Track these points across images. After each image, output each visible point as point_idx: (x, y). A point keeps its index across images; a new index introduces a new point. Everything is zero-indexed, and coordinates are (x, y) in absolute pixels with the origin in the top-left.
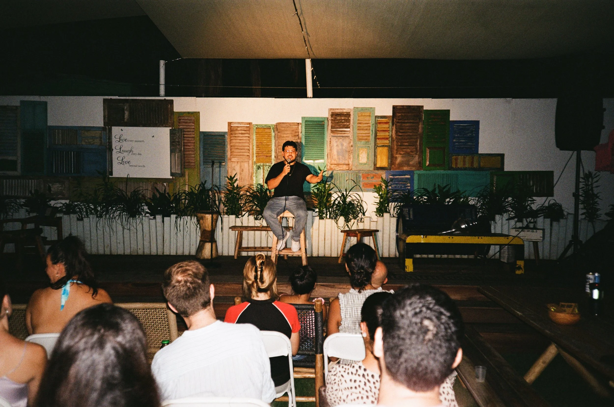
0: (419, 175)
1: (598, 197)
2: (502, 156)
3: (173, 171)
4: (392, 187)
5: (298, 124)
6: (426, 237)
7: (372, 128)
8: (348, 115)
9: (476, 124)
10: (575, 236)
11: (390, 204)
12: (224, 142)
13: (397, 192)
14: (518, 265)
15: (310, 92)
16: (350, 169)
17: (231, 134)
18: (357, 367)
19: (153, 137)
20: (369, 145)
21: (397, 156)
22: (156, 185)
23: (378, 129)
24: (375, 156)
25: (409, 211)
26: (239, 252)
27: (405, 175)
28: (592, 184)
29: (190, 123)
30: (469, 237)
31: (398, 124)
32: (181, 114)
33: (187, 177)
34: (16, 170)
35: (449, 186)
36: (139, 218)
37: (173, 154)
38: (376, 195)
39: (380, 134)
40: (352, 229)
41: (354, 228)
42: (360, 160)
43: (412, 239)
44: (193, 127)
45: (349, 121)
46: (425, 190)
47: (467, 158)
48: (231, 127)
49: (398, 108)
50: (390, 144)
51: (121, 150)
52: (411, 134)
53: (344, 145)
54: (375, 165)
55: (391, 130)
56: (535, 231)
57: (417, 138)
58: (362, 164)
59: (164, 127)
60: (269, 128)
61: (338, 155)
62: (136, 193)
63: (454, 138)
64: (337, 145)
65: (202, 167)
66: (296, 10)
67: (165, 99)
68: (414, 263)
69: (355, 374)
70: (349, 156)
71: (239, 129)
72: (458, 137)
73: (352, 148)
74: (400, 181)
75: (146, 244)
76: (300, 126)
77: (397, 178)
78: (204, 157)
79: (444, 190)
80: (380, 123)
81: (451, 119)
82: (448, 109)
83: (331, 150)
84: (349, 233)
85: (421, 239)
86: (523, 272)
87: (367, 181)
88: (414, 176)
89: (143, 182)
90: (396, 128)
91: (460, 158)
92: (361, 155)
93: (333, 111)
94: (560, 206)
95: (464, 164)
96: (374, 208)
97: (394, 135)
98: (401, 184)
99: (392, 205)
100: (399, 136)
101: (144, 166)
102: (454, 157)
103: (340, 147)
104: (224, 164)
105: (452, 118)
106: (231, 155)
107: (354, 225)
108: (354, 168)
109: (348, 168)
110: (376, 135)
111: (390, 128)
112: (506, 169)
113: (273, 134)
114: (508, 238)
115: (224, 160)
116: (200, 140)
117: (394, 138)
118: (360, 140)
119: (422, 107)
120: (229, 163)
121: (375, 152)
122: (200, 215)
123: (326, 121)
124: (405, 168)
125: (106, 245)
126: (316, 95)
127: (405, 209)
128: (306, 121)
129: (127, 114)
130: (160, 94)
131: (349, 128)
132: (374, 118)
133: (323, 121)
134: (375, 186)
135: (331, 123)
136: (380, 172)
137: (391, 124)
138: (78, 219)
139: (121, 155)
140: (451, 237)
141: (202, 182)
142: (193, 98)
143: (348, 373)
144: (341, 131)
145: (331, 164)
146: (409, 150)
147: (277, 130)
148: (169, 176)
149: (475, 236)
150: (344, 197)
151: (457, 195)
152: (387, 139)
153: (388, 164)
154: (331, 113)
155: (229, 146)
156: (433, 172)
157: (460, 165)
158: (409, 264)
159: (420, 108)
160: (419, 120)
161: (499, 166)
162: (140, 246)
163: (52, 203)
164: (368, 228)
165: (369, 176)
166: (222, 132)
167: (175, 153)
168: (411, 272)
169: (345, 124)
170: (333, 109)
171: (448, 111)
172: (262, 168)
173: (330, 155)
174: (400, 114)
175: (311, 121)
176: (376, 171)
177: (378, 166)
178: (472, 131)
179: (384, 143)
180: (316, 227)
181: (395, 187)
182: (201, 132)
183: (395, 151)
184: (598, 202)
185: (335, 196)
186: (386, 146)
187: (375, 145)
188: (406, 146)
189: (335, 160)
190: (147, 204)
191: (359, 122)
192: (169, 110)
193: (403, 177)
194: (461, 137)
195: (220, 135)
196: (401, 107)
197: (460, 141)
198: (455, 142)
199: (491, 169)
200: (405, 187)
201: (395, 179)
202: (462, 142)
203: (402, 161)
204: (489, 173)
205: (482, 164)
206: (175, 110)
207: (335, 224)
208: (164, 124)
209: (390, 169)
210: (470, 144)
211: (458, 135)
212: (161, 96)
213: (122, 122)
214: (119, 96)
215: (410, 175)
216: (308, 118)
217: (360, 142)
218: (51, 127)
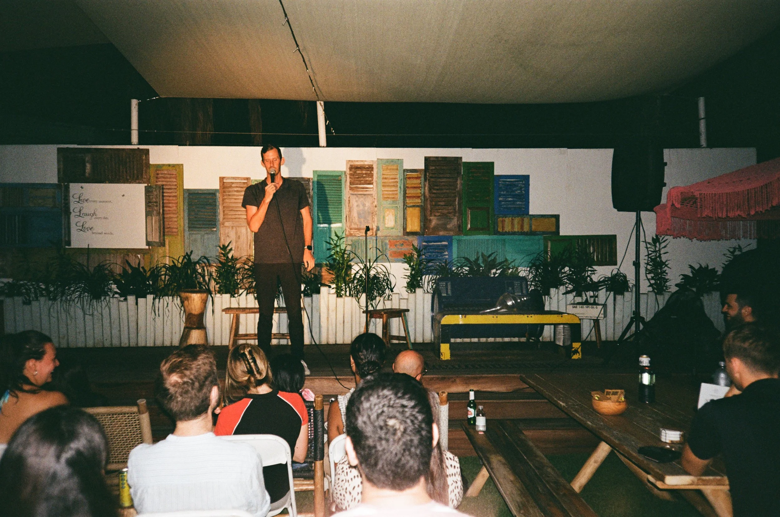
0: (459, 241)
1: (666, 266)
2: (557, 217)
3: (149, 239)
4: (425, 256)
5: (309, 179)
6: (465, 317)
7: (400, 184)
8: (370, 168)
9: (526, 179)
10: (637, 313)
11: (423, 277)
12: (215, 202)
13: (432, 263)
14: (574, 348)
15: (323, 140)
16: (374, 234)
17: (224, 192)
19: (123, 196)
20: (396, 204)
21: (431, 218)
22: (127, 258)
23: (407, 185)
24: (405, 218)
25: (447, 285)
26: (235, 342)
27: (441, 241)
28: (659, 250)
29: (170, 178)
30: (517, 316)
31: (432, 179)
32: (159, 167)
33: (167, 247)
35: (496, 254)
36: (105, 300)
37: (149, 217)
38: (406, 266)
39: (410, 192)
40: (378, 308)
41: (380, 307)
42: (387, 223)
43: (448, 320)
44: (175, 183)
45: (371, 175)
46: (467, 259)
47: (516, 220)
48: (224, 182)
49: (432, 159)
50: (423, 204)
51: (82, 213)
52: (448, 191)
53: (367, 205)
54: (405, 229)
55: (423, 186)
56: (595, 306)
57: (455, 196)
58: (388, 228)
59: (137, 183)
61: (359, 218)
62: (100, 268)
63: (500, 196)
64: (358, 206)
65: (187, 234)
66: (298, 46)
67: (138, 148)
68: (451, 348)
70: (373, 218)
71: (233, 185)
72: (504, 195)
73: (376, 209)
74: (435, 249)
75: (115, 332)
76: (311, 182)
77: (432, 246)
78: (189, 220)
79: (490, 259)
80: (409, 178)
81: (496, 173)
82: (492, 161)
83: (350, 211)
84: (373, 314)
85: (459, 320)
86: (580, 357)
87: (394, 249)
88: (452, 243)
89: (110, 254)
90: (429, 184)
91: (507, 220)
92: (387, 218)
93: (352, 164)
94: (625, 277)
95: (513, 227)
96: (404, 282)
97: (427, 193)
98: (438, 252)
99: (426, 278)
100: (434, 193)
101: (112, 234)
102: (500, 219)
103: (361, 207)
104: (215, 229)
106: (224, 219)
107: (380, 304)
108: (379, 234)
109: (371, 234)
110: (405, 193)
111: (423, 184)
112: (562, 233)
114: (563, 316)
115: (215, 224)
116: (184, 198)
117: (428, 196)
118: (386, 198)
119: (461, 158)
120: (221, 229)
121: (404, 214)
122: (183, 295)
123: (343, 176)
124: (441, 233)
126: (331, 143)
127: (442, 283)
128: (319, 176)
129: (88, 166)
130: (132, 141)
131: (372, 184)
132: (403, 172)
133: (340, 176)
134: (405, 255)
135: (350, 178)
136: (410, 238)
137: (423, 179)
138: (24, 303)
139: (82, 220)
140: (495, 316)
141: (187, 253)
142: (174, 147)
144: (363, 188)
145: (351, 229)
146: (445, 211)
148: (144, 246)
149: (523, 314)
150: (367, 270)
151: (504, 265)
152: (419, 197)
153: (421, 228)
154: (349, 166)
155: (221, 207)
156: (476, 237)
157: (508, 228)
158: (445, 350)
159: (457, 159)
160: (458, 174)
161: (553, 229)
162: (107, 335)
164: (398, 308)
165: (398, 243)
166: (212, 190)
167: (151, 216)
168: (447, 360)
169: (367, 179)
170: (352, 161)
171: (492, 164)
173: (349, 218)
174: (434, 168)
175: (324, 176)
176: (406, 237)
177: (408, 230)
178: (521, 188)
179: (415, 203)
180: (332, 307)
181: (430, 256)
182: (185, 189)
183: (428, 213)
184: (667, 272)
185: (356, 269)
186: (418, 206)
187: (404, 206)
188: (442, 205)
189: (355, 224)
190: (116, 282)
191: (385, 176)
192: (144, 162)
193: (439, 243)
194: (508, 195)
195: (210, 194)
196: (435, 159)
197: (507, 199)
198: (501, 201)
199: (544, 233)
200: (442, 256)
201: (430, 246)
202: (510, 201)
203: (438, 224)
204: (542, 238)
205: (533, 227)
206: (151, 162)
207: (357, 303)
208: (136, 179)
209: (423, 234)
210: (519, 203)
211: (505, 193)
212: (133, 144)
213: (82, 177)
214: (78, 145)
215: (448, 241)
216: (321, 171)
217: (385, 202)
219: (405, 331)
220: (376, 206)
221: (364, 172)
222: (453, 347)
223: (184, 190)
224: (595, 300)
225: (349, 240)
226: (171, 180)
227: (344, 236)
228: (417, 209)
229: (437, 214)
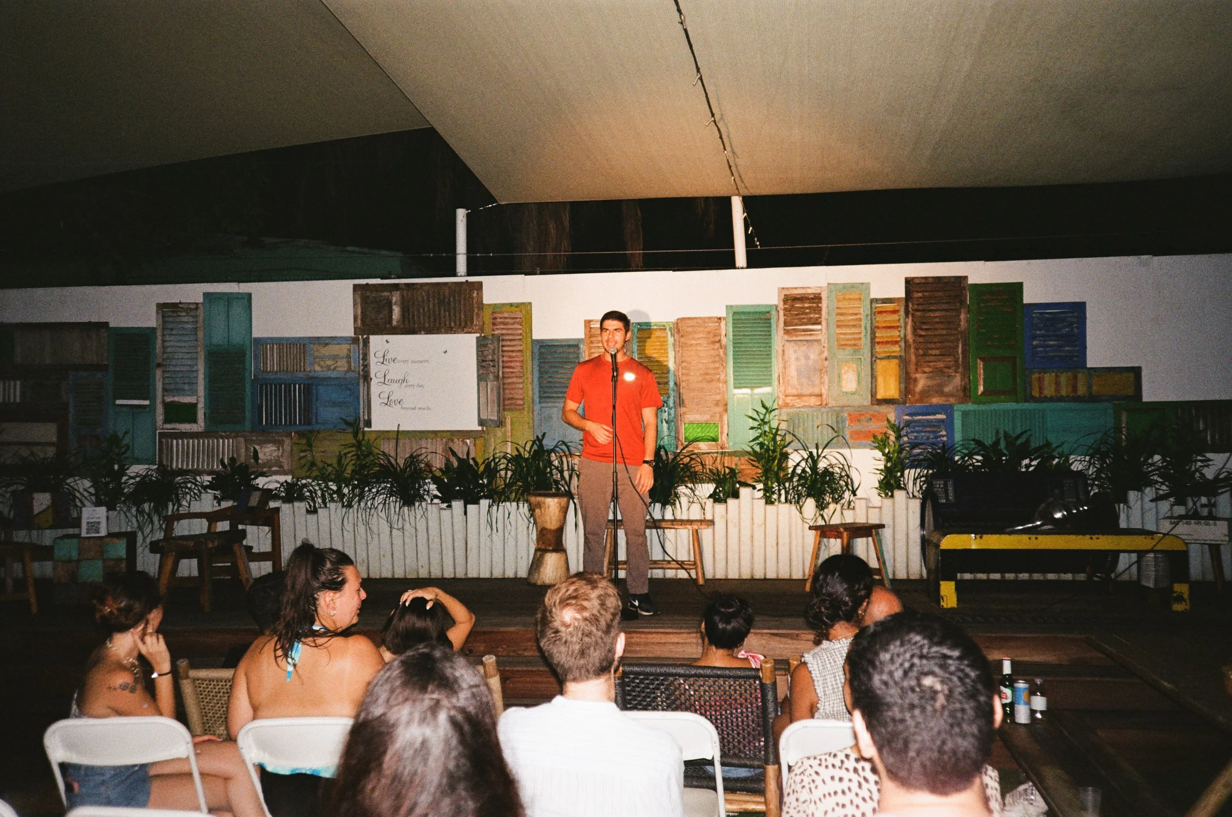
0: (965, 414)
2: (1136, 372)
3: (483, 417)
4: (909, 439)
5: (720, 319)
6: (981, 537)
7: (865, 323)
8: (817, 298)
9: (1078, 309)
11: (907, 472)
13: (920, 449)
14: (1176, 592)
15: (741, 257)
16: (824, 404)
17: (592, 342)
18: (841, 756)
19: (446, 352)
20: (860, 355)
21: (918, 375)
22: (451, 444)
23: (877, 325)
24: (873, 377)
25: (946, 485)
27: (935, 414)
29: (513, 324)
30: (1073, 537)
31: (918, 314)
32: (496, 308)
33: (509, 427)
34: (195, 421)
35: (1028, 433)
36: (420, 507)
37: (483, 384)
38: (878, 454)
39: (881, 335)
40: (832, 522)
41: (836, 520)
42: (844, 385)
43: (951, 542)
44: (520, 332)
45: (818, 310)
46: (978, 443)
48: (591, 328)
49: (916, 281)
51: (387, 379)
52: (944, 332)
53: (811, 358)
54: (873, 394)
55: (903, 325)
56: (1212, 522)
57: (958, 340)
58: (846, 393)
59: (466, 333)
60: (663, 328)
61: (799, 376)
62: (413, 459)
63: (1034, 337)
64: (797, 358)
65: (537, 407)
67: (467, 281)
68: (957, 589)
69: (840, 768)
70: (821, 378)
72: (1043, 336)
73: (826, 363)
74: (926, 427)
75: (435, 556)
76: (723, 323)
77: (919, 421)
78: (541, 387)
79: (1019, 442)
80: (880, 312)
81: (1027, 300)
82: (1019, 281)
83: (784, 367)
84: (825, 531)
85: (971, 542)
86: (1188, 607)
87: (857, 427)
88: (953, 415)
89: (427, 439)
90: (913, 321)
91: (1048, 378)
92: (844, 377)
93: (787, 293)
96: (875, 480)
97: (910, 337)
98: (929, 432)
99: (910, 474)
100: (921, 336)
101: (428, 408)
102: (1036, 376)
103: (803, 361)
105: (1028, 298)
107: (836, 515)
108: (832, 403)
109: (819, 403)
110: (873, 338)
111: (902, 321)
112: (1146, 398)
113: (671, 340)
114: (1152, 539)
116: (533, 353)
117: (911, 341)
118: (842, 346)
119: (965, 278)
121: (872, 369)
122: (533, 499)
123: (774, 313)
124: (935, 400)
126: (754, 261)
127: (938, 483)
128: (735, 313)
129: (396, 311)
130: (458, 271)
131: (820, 323)
132: (868, 302)
133: (768, 312)
134: (875, 437)
135: (785, 315)
136: (884, 409)
137: (902, 313)
138: (308, 512)
139: (386, 389)
140: (1033, 537)
141: (537, 437)
142: (519, 276)
143: (827, 767)
144: (804, 330)
145: (786, 396)
146: (941, 365)
147: (679, 332)
148: (475, 427)
149: (1084, 534)
150: (813, 460)
151: (1045, 452)
152: (897, 342)
153: (901, 392)
154: (783, 297)
156: (994, 406)
157: (1049, 391)
158: (948, 593)
159: (960, 280)
160: (961, 304)
161: (1130, 391)
162: (423, 560)
163: (261, 482)
164: (864, 521)
165: (863, 417)
166: (573, 340)
167: (486, 381)
168: (952, 609)
169: (812, 316)
170: (788, 289)
171: (1020, 285)
173: (783, 378)
174: (920, 295)
175: (743, 313)
176: (876, 407)
177: (879, 397)
178: (1071, 324)
179: (890, 352)
180: (759, 519)
181: (916, 437)
182: (535, 340)
183: (912, 367)
185: (795, 459)
186: (895, 357)
187: (872, 356)
188: (935, 355)
189: (793, 387)
190: (435, 480)
191: (840, 311)
192: (475, 300)
193: (931, 417)
194: (1048, 336)
195: (569, 346)
196: (923, 281)
197: (1047, 343)
198: (1036, 347)
199: (1114, 398)
200: (936, 437)
201: (915, 421)
202: (1051, 346)
203: (928, 386)
204: (1111, 406)
205: (1095, 388)
206: (485, 302)
207: (798, 513)
208: (465, 327)
209: (905, 403)
210: (1067, 348)
211: (1043, 332)
212: (459, 274)
213: (388, 326)
214: (382, 278)
215: (946, 413)
216: (737, 306)
217: (841, 351)
218: (258, 341)
219: (878, 559)
220: (826, 359)
222: (961, 587)
223: (533, 341)
224: (1210, 512)
225: (784, 414)
226: (514, 327)
227: (775, 406)
228: (895, 362)
229: (927, 370)
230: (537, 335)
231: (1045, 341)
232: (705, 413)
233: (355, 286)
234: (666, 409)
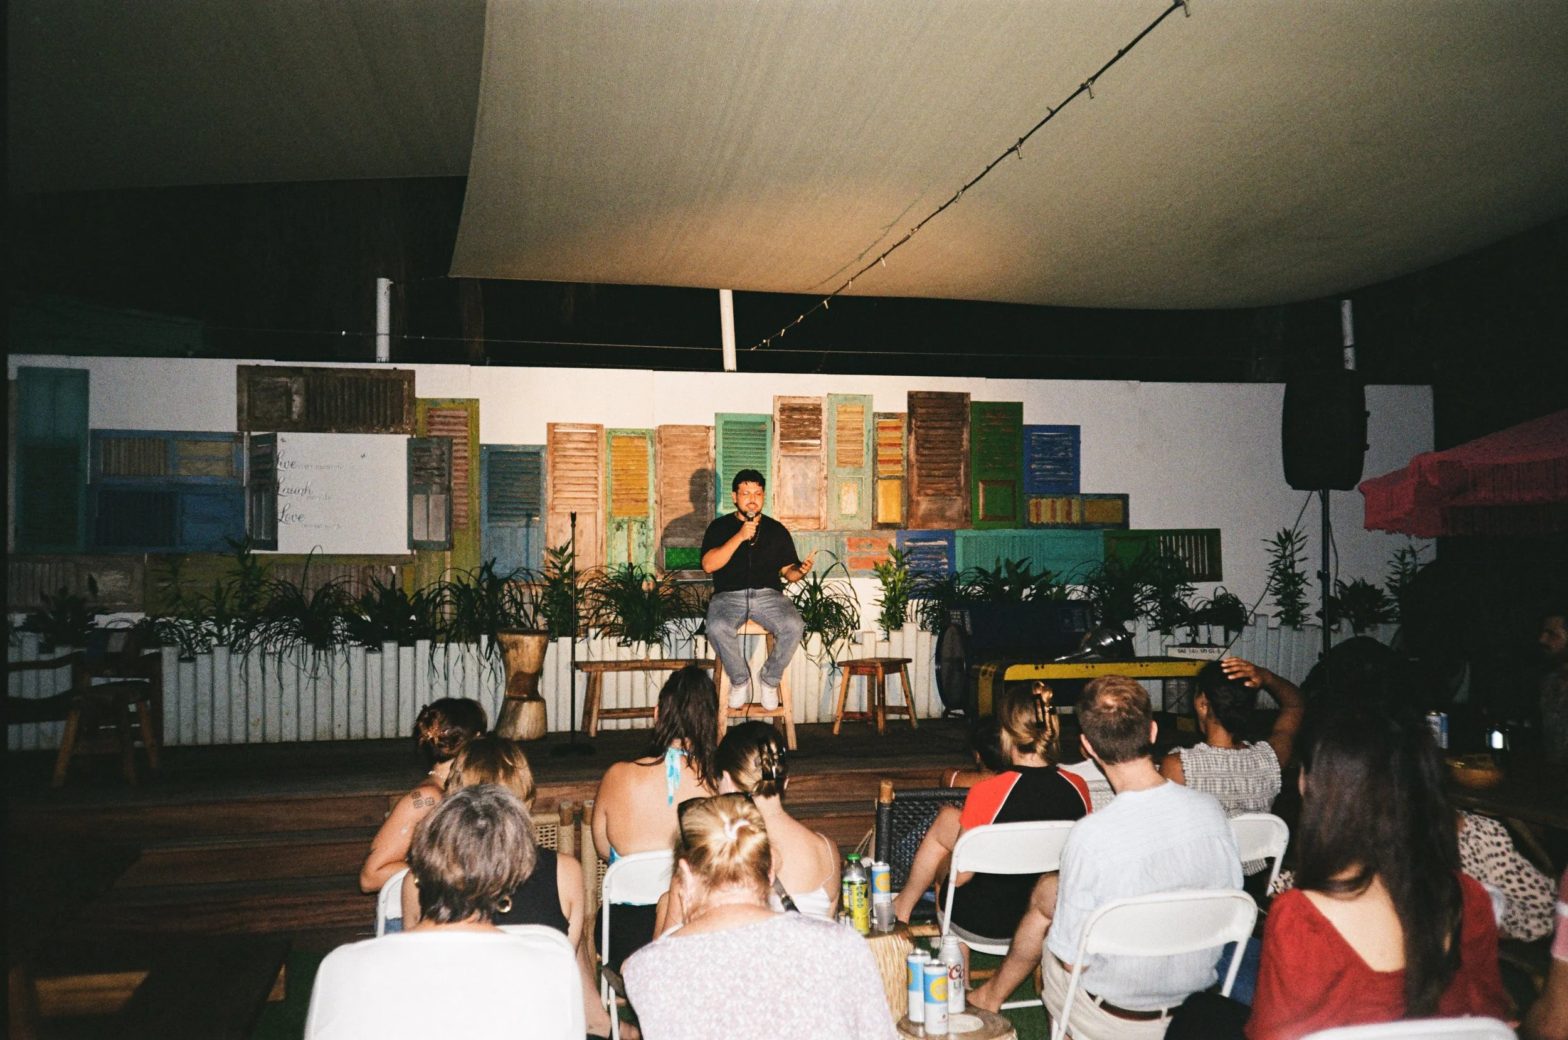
0: (966, 540)
1: (1304, 581)
2: (1124, 498)
3: (416, 537)
4: (910, 567)
5: (708, 428)
7: (867, 439)
8: (817, 410)
9: (1073, 432)
11: (910, 602)
12: (539, 468)
13: (922, 577)
15: (730, 358)
16: (822, 527)
17: (556, 450)
19: (363, 456)
20: (861, 474)
21: (920, 498)
22: (370, 571)
23: (879, 441)
24: (874, 499)
25: (962, 616)
26: (589, 724)
27: (936, 540)
28: (1292, 555)
29: (455, 424)
31: (922, 431)
32: (433, 405)
35: (1026, 563)
36: (341, 652)
37: (419, 498)
38: (878, 583)
39: (883, 453)
42: (843, 507)
43: (1017, 673)
44: (464, 434)
45: (818, 423)
46: (981, 571)
47: (1059, 504)
48: (555, 433)
49: (920, 396)
50: (905, 474)
52: (947, 452)
53: (809, 476)
54: (874, 518)
55: (906, 443)
57: (960, 461)
58: (846, 516)
59: (392, 433)
60: (642, 435)
61: (796, 498)
62: (322, 594)
63: (1033, 460)
64: (794, 476)
65: (485, 526)
67: (395, 369)
70: (820, 498)
71: (572, 438)
72: (1039, 459)
73: (826, 482)
74: (927, 553)
75: (356, 712)
76: (712, 433)
77: (921, 547)
78: (489, 502)
79: (1019, 571)
80: (883, 428)
81: (1026, 421)
82: (1019, 400)
83: (780, 486)
87: (856, 554)
88: (954, 542)
89: (337, 566)
90: (916, 438)
91: (1045, 502)
92: (844, 498)
93: (784, 402)
94: (1236, 601)
95: (1054, 516)
96: (877, 611)
97: (913, 457)
98: (931, 559)
99: (913, 605)
100: (924, 455)
101: (340, 527)
102: (1033, 501)
103: (800, 480)
104: (537, 518)
105: (1028, 419)
106: (554, 499)
107: (844, 651)
108: (831, 526)
109: (817, 527)
110: (875, 455)
111: (905, 438)
112: (1131, 528)
113: (650, 450)
115: (538, 510)
116: (481, 462)
117: (914, 460)
118: (841, 463)
119: (967, 395)
120: (550, 517)
121: (874, 491)
122: (506, 638)
123: (769, 423)
124: (936, 526)
125: (252, 720)
126: (744, 365)
128: (726, 423)
129: (298, 401)
130: (378, 355)
131: (819, 438)
132: (871, 417)
133: (764, 423)
134: (876, 564)
135: (781, 427)
136: (884, 534)
137: (905, 430)
138: (181, 660)
141: (486, 562)
142: (462, 366)
144: (805, 445)
146: (942, 486)
147: (661, 442)
148: (404, 550)
150: (815, 589)
151: (1043, 581)
152: (899, 462)
153: (902, 515)
154: (779, 406)
155: (549, 478)
156: (993, 533)
157: (1045, 518)
159: (964, 396)
160: (962, 423)
161: (1119, 519)
162: (340, 717)
163: (102, 620)
164: (873, 656)
165: (862, 543)
166: (535, 446)
167: (425, 492)
169: (811, 429)
170: (785, 397)
171: (1020, 405)
172: (625, 526)
173: (778, 498)
174: (923, 411)
175: (737, 423)
176: (877, 532)
177: (880, 520)
178: (1067, 448)
179: (892, 472)
181: (918, 565)
182: (483, 445)
183: (914, 489)
184: (1304, 591)
186: (897, 478)
187: (874, 475)
188: (938, 476)
189: (789, 508)
191: (841, 425)
192: (405, 393)
193: (933, 543)
194: (1046, 460)
195: (528, 454)
196: (926, 396)
197: (1044, 467)
198: (1035, 470)
199: (1103, 525)
200: (937, 565)
201: (918, 547)
202: (1048, 470)
203: (930, 510)
204: (1102, 533)
205: (1087, 514)
206: (419, 395)
208: (390, 426)
209: (906, 528)
210: (1062, 473)
211: (1041, 455)
212: (379, 360)
213: (285, 420)
214: (277, 360)
215: (947, 539)
216: (729, 414)
217: (841, 470)
218: (98, 434)
219: (907, 697)
220: (826, 478)
221: (805, 417)
223: (481, 446)
224: (1194, 640)
226: (456, 428)
229: (929, 492)
230: (485, 439)
231: (1043, 464)
232: (689, 537)
233: (240, 368)
234: (645, 531)
